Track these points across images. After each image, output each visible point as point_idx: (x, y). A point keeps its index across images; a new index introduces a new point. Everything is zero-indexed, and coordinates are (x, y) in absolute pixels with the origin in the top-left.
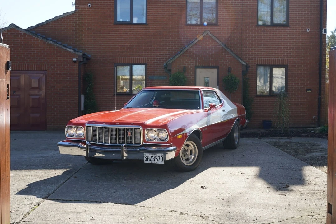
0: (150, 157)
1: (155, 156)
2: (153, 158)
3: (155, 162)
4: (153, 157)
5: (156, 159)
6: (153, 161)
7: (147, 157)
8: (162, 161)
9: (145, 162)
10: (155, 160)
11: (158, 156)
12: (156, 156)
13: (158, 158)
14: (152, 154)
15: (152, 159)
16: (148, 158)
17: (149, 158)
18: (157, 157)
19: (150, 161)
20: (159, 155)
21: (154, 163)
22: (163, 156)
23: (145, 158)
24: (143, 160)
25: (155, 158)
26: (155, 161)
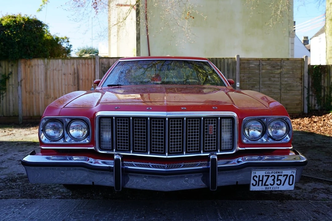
0: (265, 178)
1: (276, 175)
2: (271, 179)
3: (275, 188)
4: (273, 178)
5: (278, 180)
6: (270, 186)
7: (257, 179)
8: (291, 183)
9: (252, 188)
10: (276, 182)
11: (283, 174)
12: (278, 176)
13: (282, 178)
14: (271, 172)
15: (270, 181)
16: (261, 179)
17: (262, 181)
18: (280, 178)
19: (265, 185)
20: (285, 172)
21: (271, 189)
22: (294, 175)
23: (252, 182)
24: (248, 186)
25: (276, 180)
26: (275, 185)
